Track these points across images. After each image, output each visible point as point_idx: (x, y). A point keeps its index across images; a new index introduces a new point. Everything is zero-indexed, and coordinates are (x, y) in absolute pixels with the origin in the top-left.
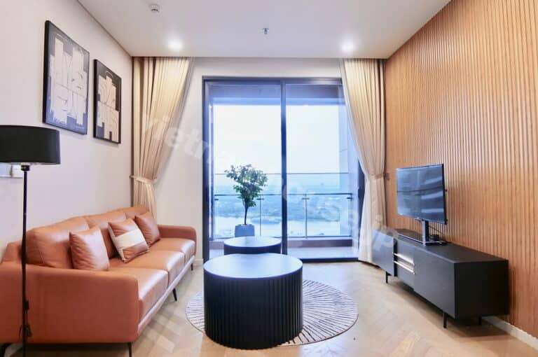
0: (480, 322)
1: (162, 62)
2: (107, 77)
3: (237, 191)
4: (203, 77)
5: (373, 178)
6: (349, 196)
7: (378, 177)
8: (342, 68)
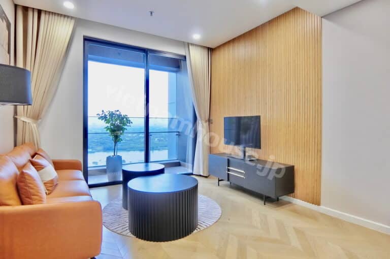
0: (278, 200)
1: (54, 16)
2: (4, 21)
3: (107, 130)
4: (84, 36)
5: (203, 122)
6: (178, 133)
7: (206, 121)
8: (187, 49)
